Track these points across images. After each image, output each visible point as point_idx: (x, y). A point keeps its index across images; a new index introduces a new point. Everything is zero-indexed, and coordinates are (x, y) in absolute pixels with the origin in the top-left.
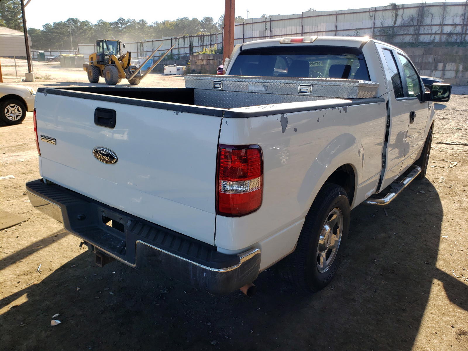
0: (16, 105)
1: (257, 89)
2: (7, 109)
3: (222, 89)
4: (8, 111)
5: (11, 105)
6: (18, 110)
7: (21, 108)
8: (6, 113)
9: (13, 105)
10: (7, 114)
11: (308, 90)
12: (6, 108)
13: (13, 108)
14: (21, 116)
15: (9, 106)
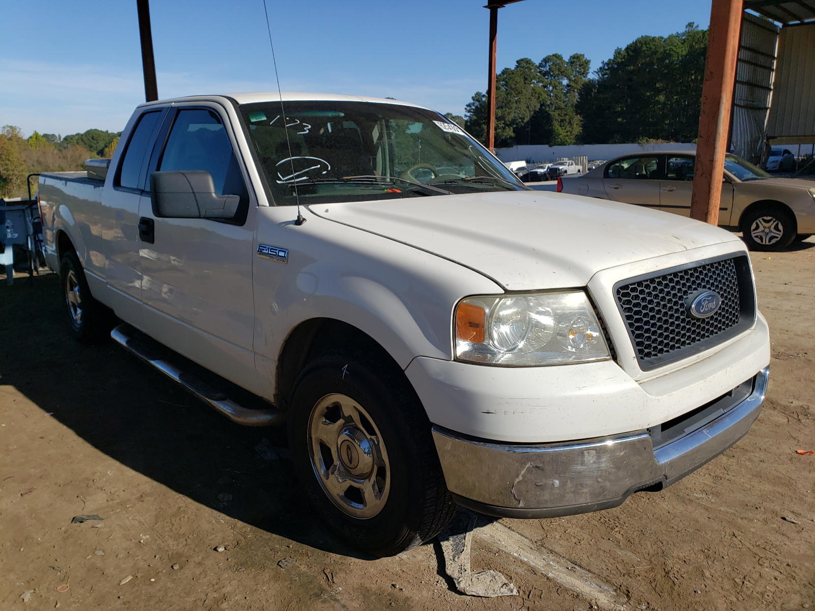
0: (774, 220)
2: (757, 224)
4: (757, 227)
5: (765, 218)
6: (776, 228)
7: (782, 224)
8: (754, 230)
9: (769, 218)
10: (754, 232)
12: (756, 221)
13: (768, 223)
14: (778, 239)
15: (760, 219)
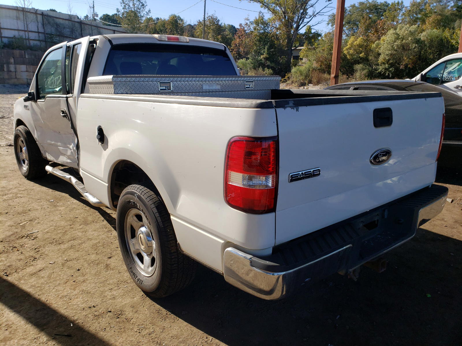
1: (211, 88)
3: (172, 91)
11: (251, 86)
